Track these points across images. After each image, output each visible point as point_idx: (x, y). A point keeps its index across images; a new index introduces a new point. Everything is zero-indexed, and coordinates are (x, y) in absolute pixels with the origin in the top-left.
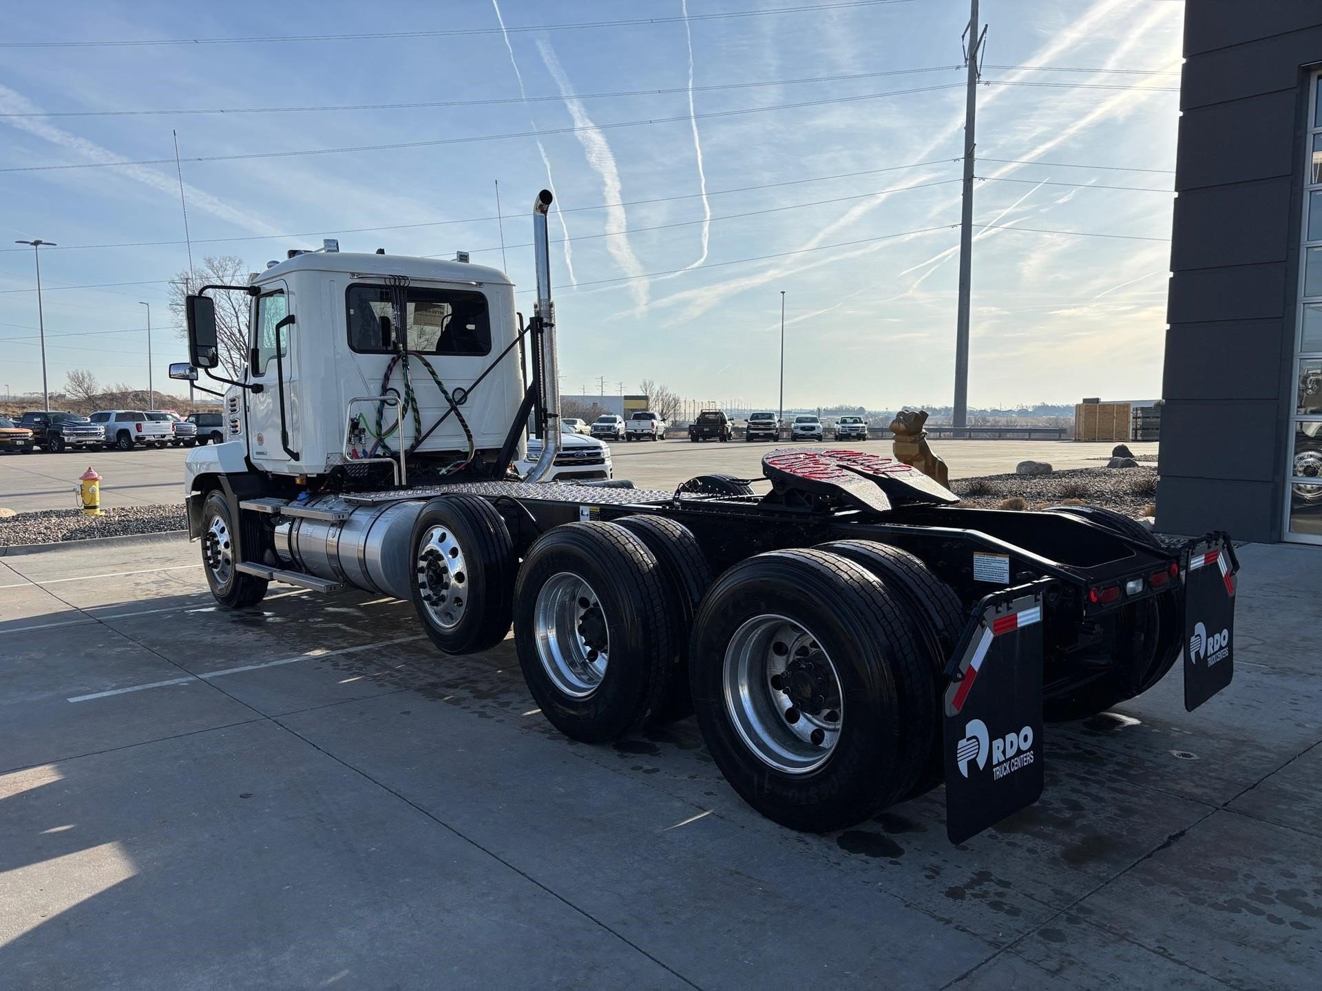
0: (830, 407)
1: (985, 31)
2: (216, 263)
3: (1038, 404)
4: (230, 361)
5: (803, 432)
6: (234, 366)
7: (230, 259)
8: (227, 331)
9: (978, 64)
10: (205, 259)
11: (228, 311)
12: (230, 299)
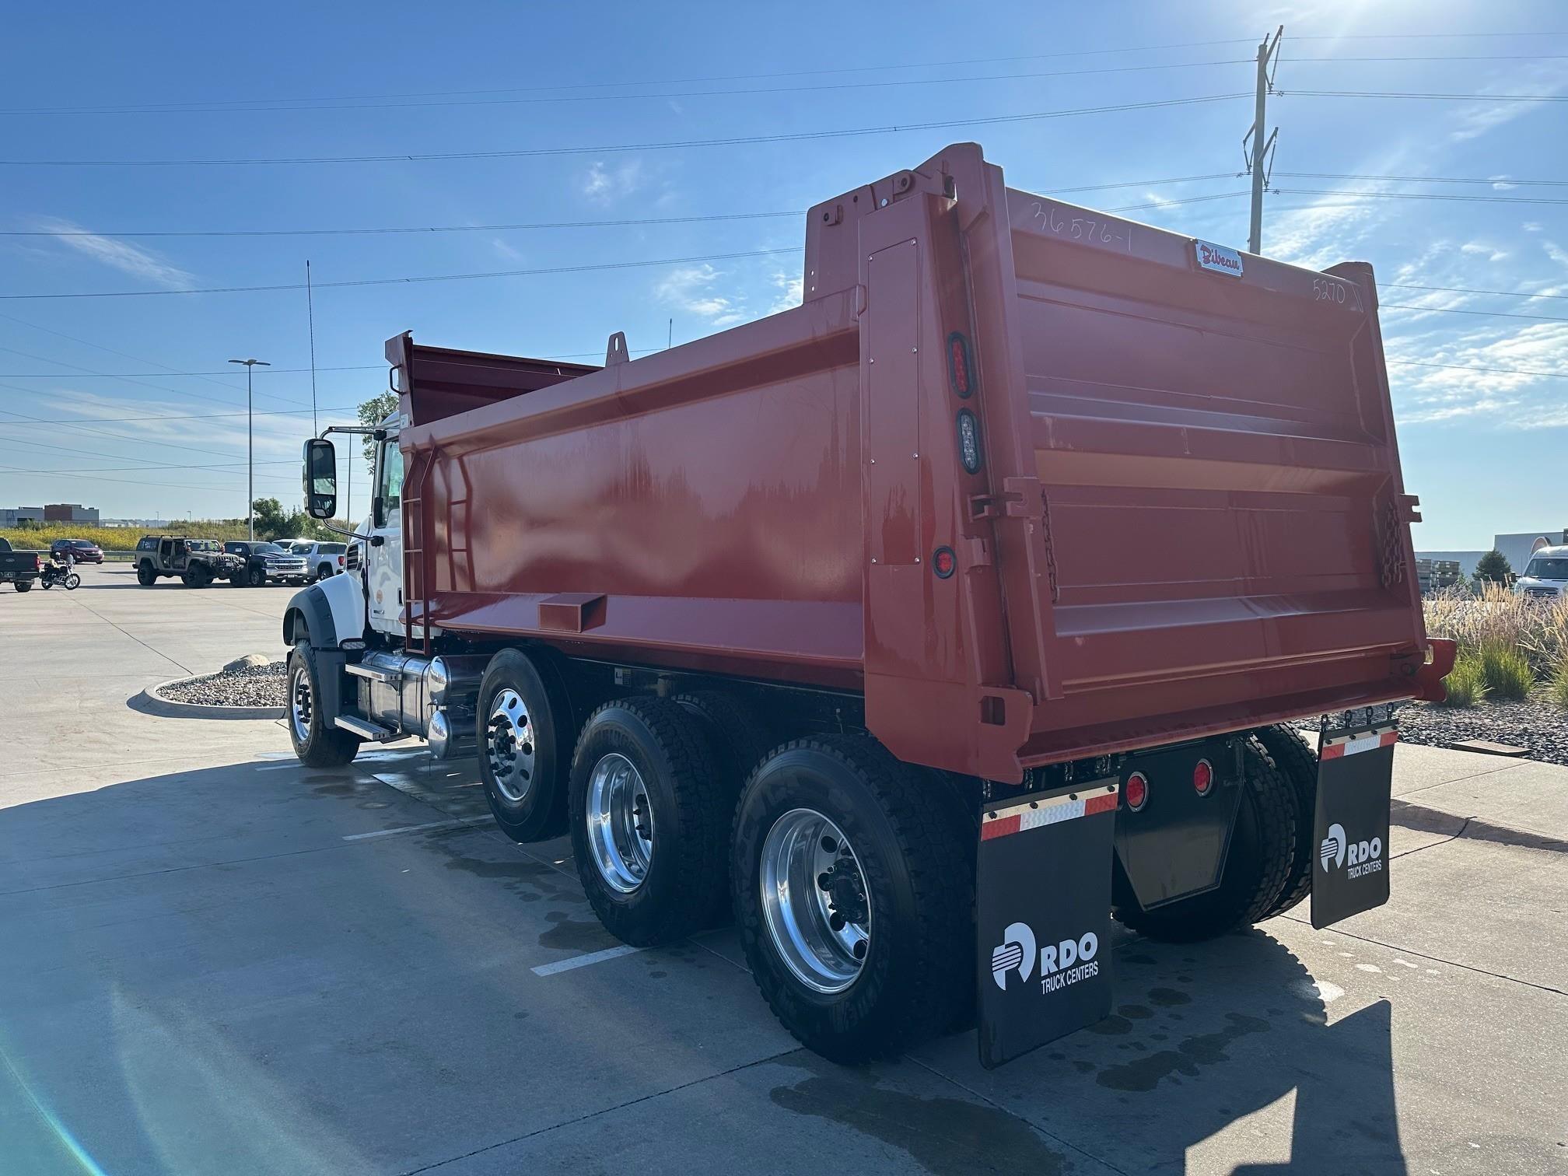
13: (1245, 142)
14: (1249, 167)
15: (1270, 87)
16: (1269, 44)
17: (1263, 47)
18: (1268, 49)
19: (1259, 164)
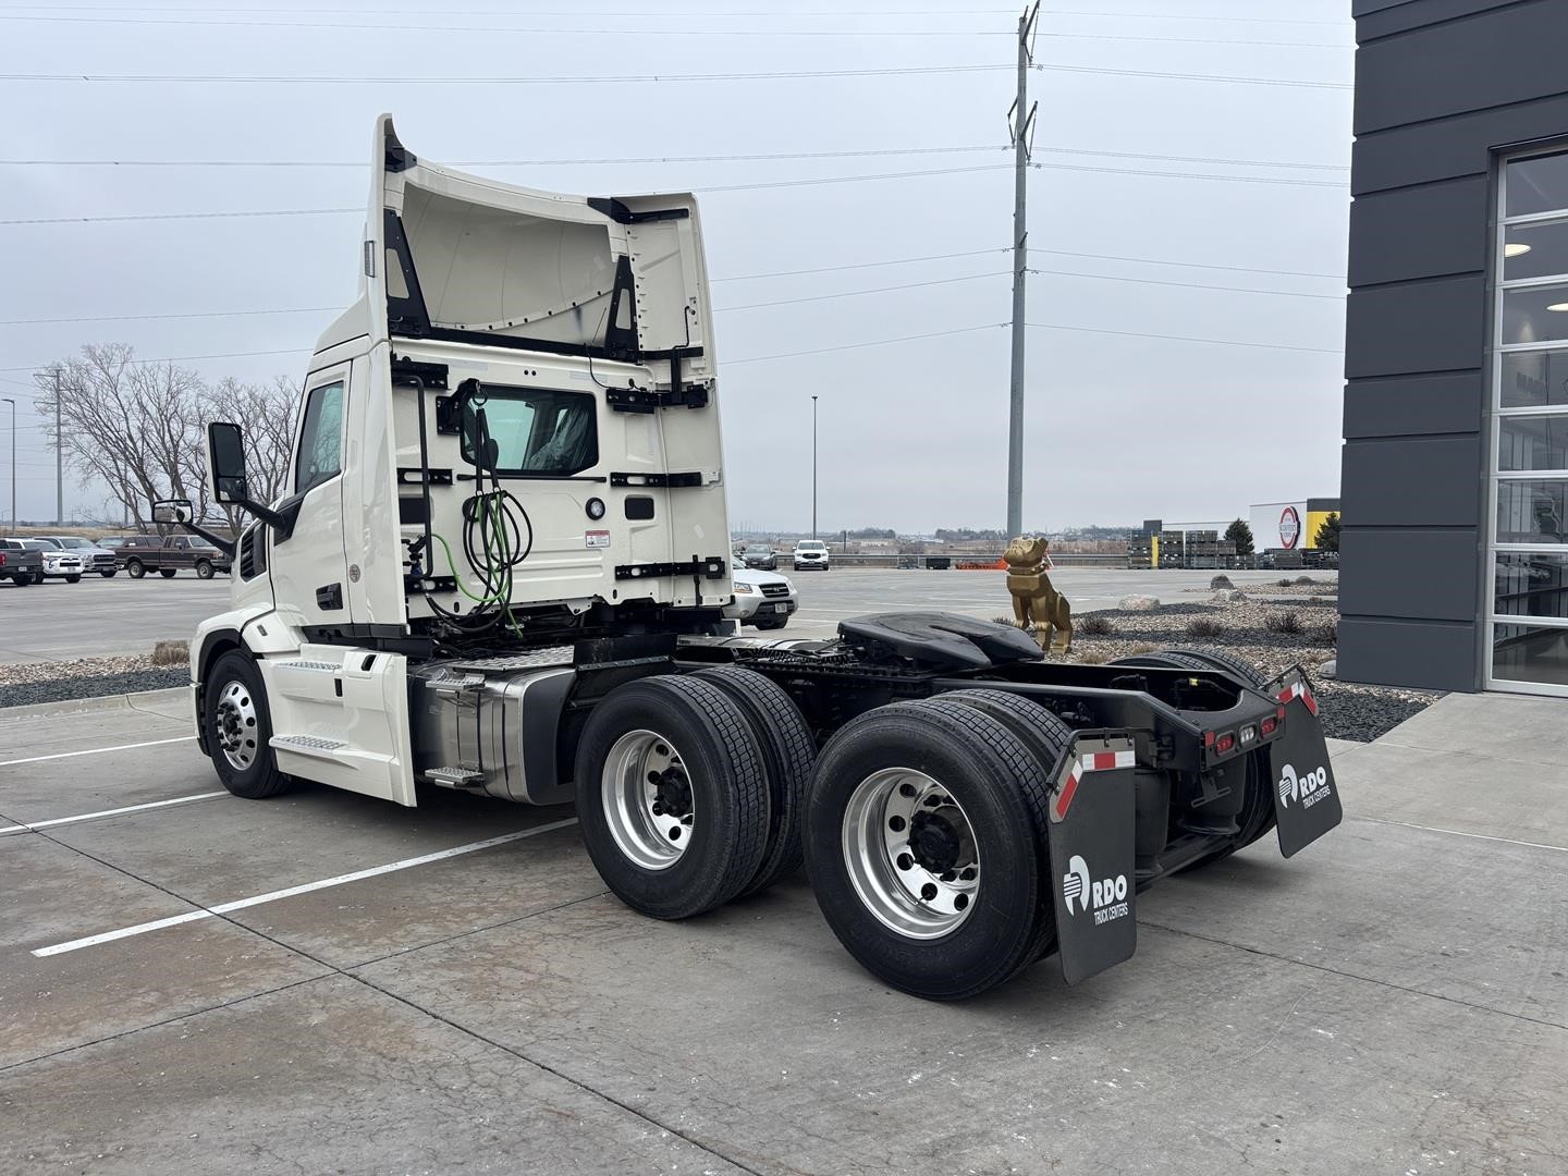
0: (855, 530)
1: (1035, 108)
2: (98, 352)
3: (1088, 526)
4: (116, 473)
5: (807, 560)
6: (121, 479)
7: (118, 348)
8: (112, 436)
9: (1028, 145)
10: (83, 347)
11: (116, 411)
12: (117, 395)
13: (1009, 115)
14: (1013, 142)
15: (1030, 60)
16: (1029, 16)
17: (1023, 20)
18: (1028, 21)
19: (1022, 137)
